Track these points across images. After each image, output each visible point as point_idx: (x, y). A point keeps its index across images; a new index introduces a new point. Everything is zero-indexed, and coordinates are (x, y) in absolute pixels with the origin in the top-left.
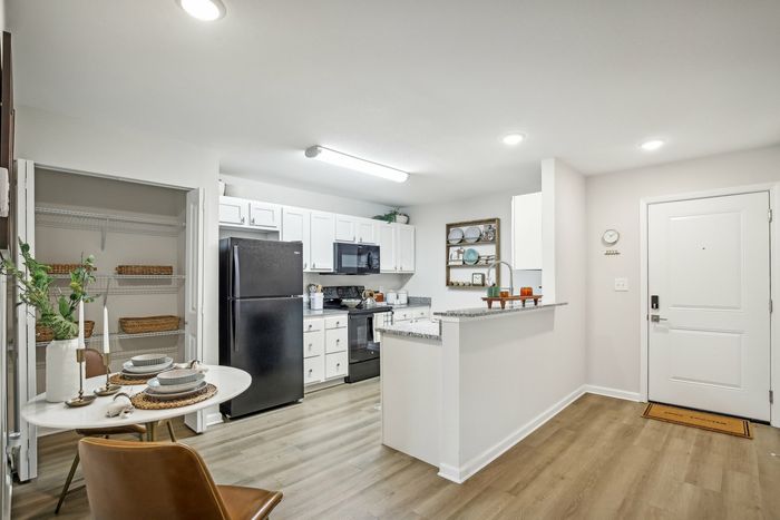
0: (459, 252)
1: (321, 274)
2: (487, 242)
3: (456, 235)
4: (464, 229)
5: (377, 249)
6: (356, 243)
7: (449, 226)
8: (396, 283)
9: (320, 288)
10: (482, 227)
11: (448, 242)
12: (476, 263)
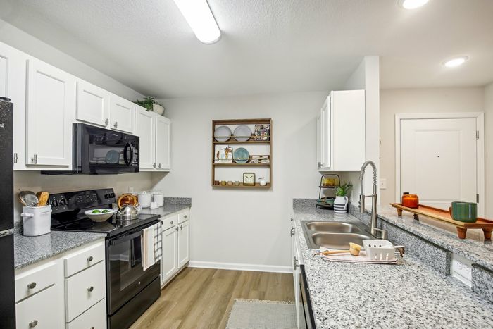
0: (227, 150)
1: (43, 172)
2: (260, 142)
3: (223, 133)
4: (233, 127)
5: (136, 140)
6: (108, 128)
7: (215, 123)
8: (147, 183)
9: (45, 196)
10: (252, 127)
11: (214, 139)
12: (248, 163)
